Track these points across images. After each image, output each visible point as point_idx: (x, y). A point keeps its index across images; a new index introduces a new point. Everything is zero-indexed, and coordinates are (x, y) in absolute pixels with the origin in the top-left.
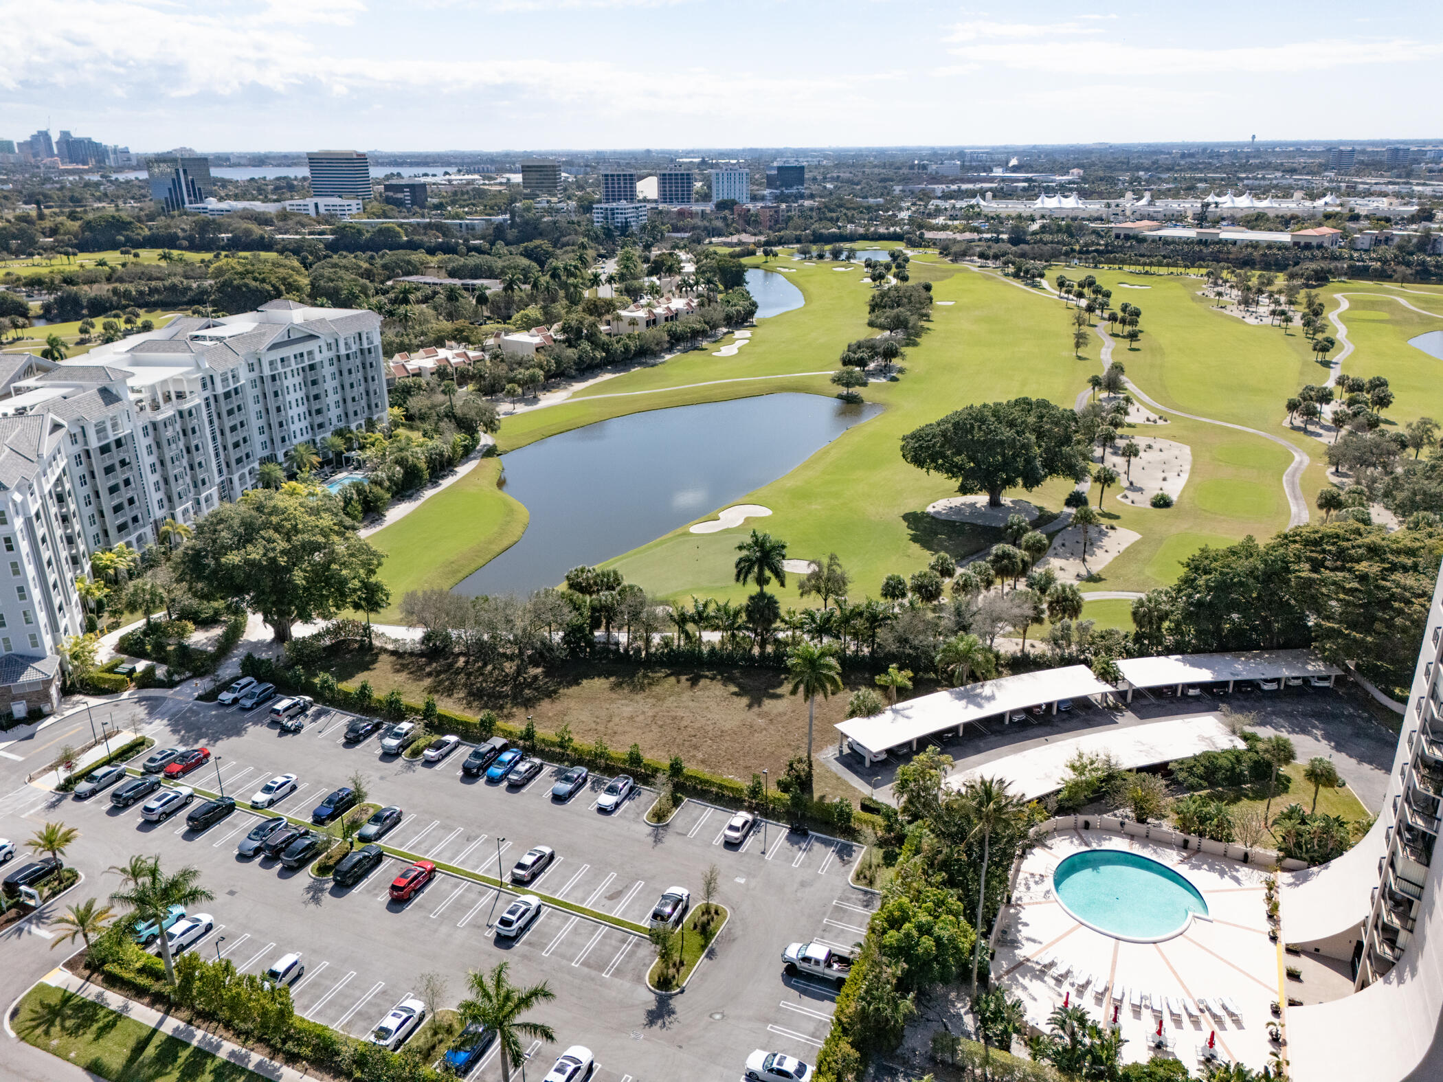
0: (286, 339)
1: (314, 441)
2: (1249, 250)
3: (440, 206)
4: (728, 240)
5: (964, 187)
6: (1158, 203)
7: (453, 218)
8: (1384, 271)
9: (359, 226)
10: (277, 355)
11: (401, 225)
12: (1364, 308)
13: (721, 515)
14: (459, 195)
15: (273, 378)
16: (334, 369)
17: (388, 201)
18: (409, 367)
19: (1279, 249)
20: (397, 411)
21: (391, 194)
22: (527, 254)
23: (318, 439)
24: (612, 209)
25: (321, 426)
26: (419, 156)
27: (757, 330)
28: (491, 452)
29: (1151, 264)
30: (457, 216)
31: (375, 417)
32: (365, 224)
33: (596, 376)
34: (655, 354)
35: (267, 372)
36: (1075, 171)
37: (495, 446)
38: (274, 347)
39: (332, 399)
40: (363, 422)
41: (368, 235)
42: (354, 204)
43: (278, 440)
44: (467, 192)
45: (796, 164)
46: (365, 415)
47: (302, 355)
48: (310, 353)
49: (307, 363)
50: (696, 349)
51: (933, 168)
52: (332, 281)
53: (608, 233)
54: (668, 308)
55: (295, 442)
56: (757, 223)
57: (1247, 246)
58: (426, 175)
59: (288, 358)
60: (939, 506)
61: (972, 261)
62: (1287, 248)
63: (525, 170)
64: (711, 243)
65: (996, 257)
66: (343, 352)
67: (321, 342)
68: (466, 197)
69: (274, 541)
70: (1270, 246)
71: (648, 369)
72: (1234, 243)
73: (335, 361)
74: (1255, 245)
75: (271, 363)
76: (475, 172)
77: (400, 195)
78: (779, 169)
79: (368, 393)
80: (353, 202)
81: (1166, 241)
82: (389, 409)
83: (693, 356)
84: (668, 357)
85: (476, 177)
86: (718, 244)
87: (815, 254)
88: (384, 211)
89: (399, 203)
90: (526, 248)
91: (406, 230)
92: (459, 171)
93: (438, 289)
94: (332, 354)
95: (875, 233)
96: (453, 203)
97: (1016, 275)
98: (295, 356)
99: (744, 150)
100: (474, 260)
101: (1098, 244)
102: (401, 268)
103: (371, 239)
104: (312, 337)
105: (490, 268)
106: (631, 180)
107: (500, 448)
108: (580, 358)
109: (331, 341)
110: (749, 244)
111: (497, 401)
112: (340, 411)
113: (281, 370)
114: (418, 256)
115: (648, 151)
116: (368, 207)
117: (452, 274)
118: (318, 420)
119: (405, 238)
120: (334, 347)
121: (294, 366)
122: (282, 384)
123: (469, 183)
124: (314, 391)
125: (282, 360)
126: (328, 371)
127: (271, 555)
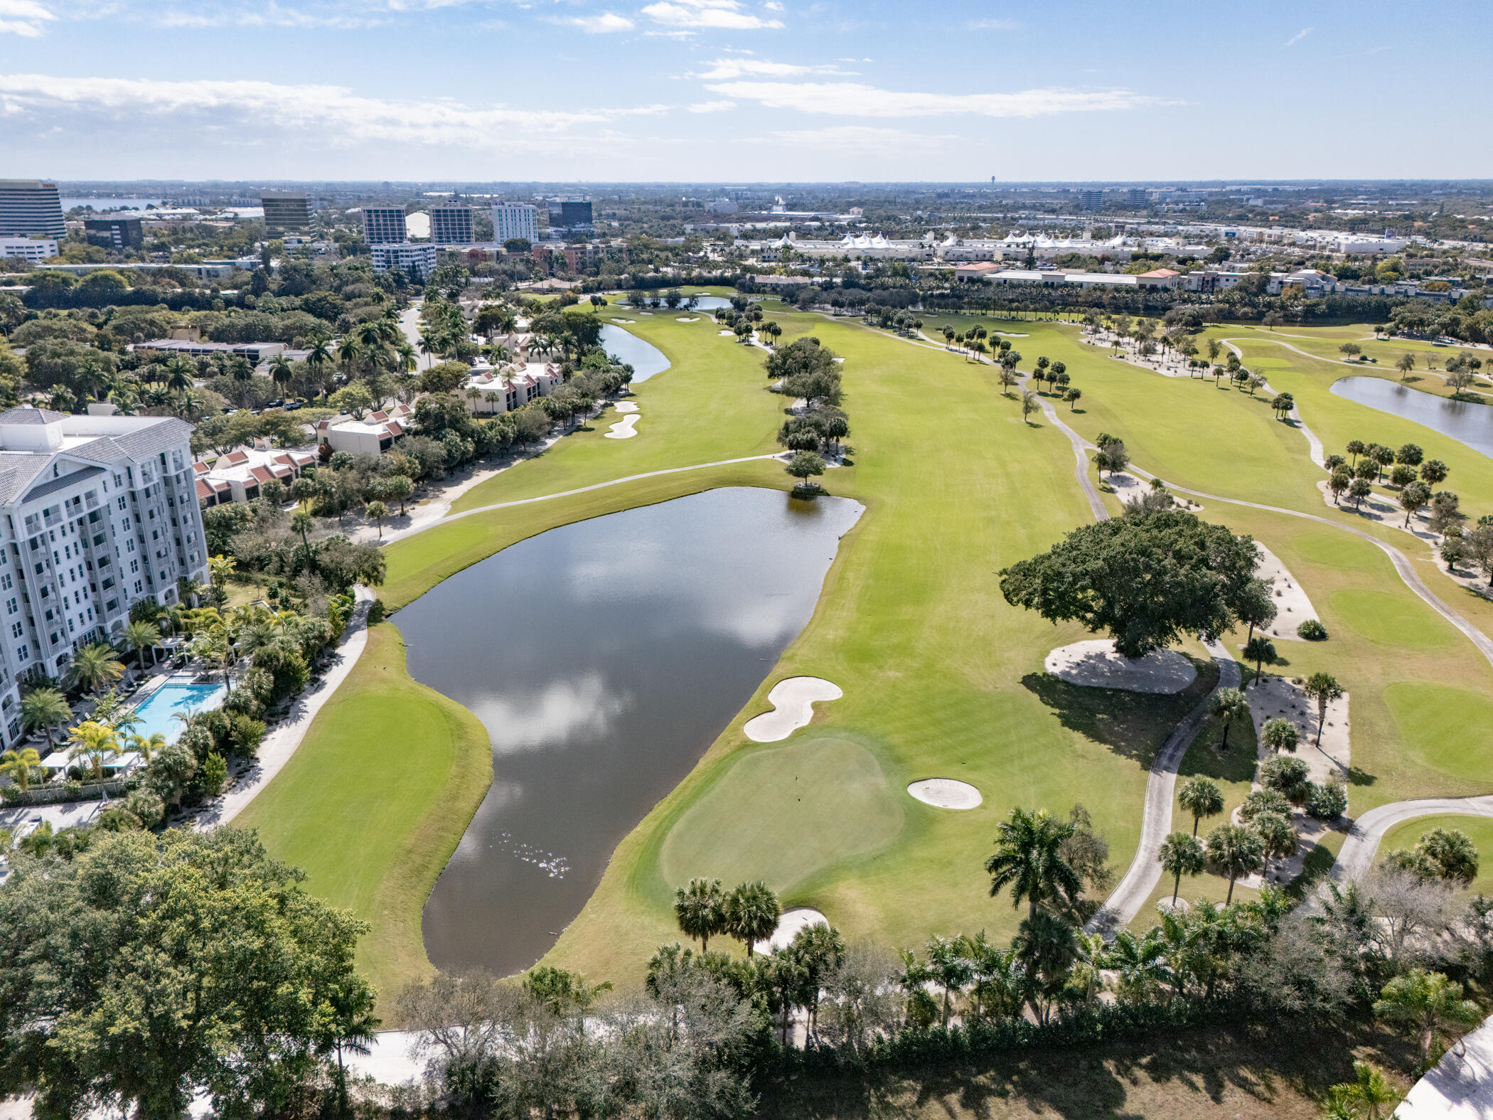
0: (52, 478)
1: (102, 630)
2: (1098, 293)
3: (162, 247)
4: (539, 285)
5: (760, 225)
6: (967, 242)
7: (186, 262)
8: (1231, 313)
9: (64, 274)
10: (37, 506)
11: (121, 272)
12: (1258, 355)
13: (772, 698)
14: (179, 232)
15: (34, 544)
16: (127, 513)
17: (92, 240)
18: (213, 483)
19: (1127, 292)
20: (219, 561)
21: (92, 232)
22: (309, 308)
23: (108, 627)
24: (395, 252)
25: (112, 605)
26: (107, 185)
27: (640, 399)
28: (375, 614)
29: (1017, 309)
30: (190, 260)
31: (191, 577)
32: (68, 270)
33: (469, 476)
34: (536, 440)
35: (23, 535)
36: (855, 209)
37: (378, 602)
38: (36, 493)
39: (125, 558)
40: (174, 586)
41: (78, 286)
42: (48, 246)
43: (45, 642)
44: (191, 230)
45: (580, 200)
46: (176, 574)
47: (77, 500)
48: (89, 495)
49: (86, 511)
50: (579, 429)
51: (709, 206)
52: (59, 356)
53: (399, 280)
54: (528, 377)
55: (73, 636)
56: (564, 265)
57: (1095, 289)
58: (125, 208)
59: (56, 508)
60: (1059, 661)
61: (823, 309)
62: (1135, 292)
63: (267, 203)
64: (517, 289)
65: (852, 305)
66: (140, 485)
67: (106, 476)
68: (189, 235)
69: (160, 974)
70: (1117, 288)
71: (533, 461)
72: (1081, 285)
73: (128, 501)
74: (1102, 288)
75: (29, 521)
76: (189, 205)
77: (106, 234)
78: (564, 205)
79: (178, 542)
80: (46, 243)
81: (1013, 285)
82: (210, 560)
83: (579, 439)
84: (550, 442)
85: (192, 211)
86: (526, 291)
87: (648, 301)
88: (88, 253)
89: (106, 243)
90: (306, 301)
91: (129, 277)
92: (164, 204)
93: (208, 359)
94: (123, 491)
95: (700, 277)
96: (177, 242)
97: (884, 325)
98: (67, 503)
99: (495, 184)
100: (239, 318)
101: (943, 288)
102: (142, 330)
103: (81, 290)
104: (92, 470)
105: (267, 328)
106: (399, 216)
107: (388, 605)
108: (449, 451)
109: (122, 472)
110: (565, 290)
111: (349, 523)
112: (139, 575)
113: (45, 529)
114: (160, 314)
115: (387, 184)
116: (66, 249)
117: (217, 336)
118: (108, 595)
119: (130, 289)
120: (125, 479)
121: (66, 520)
122: (48, 549)
123: (186, 218)
124: (98, 552)
125: (46, 513)
126: (117, 517)
127: (159, 1010)
